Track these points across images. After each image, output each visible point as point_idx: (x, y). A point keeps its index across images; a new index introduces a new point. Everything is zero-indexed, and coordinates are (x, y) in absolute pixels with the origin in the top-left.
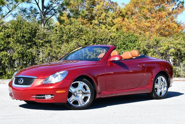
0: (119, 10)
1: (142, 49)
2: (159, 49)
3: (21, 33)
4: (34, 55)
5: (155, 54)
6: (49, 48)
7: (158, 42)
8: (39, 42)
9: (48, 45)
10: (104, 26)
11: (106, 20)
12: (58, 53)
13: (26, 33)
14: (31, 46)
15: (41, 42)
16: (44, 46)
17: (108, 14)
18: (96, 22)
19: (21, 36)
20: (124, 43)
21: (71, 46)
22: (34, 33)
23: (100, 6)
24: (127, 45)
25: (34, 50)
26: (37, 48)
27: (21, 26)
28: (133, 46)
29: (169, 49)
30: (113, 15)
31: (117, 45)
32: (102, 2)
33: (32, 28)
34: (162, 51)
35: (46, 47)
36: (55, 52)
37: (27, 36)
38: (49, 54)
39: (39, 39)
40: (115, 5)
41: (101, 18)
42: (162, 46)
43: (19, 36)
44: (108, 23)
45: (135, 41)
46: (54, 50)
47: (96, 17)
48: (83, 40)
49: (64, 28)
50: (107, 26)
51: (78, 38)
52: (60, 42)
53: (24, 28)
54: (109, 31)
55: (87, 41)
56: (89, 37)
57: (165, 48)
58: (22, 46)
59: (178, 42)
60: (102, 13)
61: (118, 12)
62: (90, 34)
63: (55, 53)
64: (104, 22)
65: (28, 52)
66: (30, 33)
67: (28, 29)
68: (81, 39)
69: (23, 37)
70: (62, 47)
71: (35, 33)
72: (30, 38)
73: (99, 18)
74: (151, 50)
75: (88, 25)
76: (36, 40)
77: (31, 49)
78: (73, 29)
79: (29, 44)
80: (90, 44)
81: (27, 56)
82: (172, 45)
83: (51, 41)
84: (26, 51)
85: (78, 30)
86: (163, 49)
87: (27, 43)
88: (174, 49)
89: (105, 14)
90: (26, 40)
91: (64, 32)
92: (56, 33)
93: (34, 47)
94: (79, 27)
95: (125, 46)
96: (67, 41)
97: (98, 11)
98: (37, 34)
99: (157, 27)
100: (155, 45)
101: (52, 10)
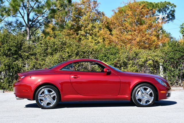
0: (106, 21)
1: (122, 61)
2: (138, 61)
3: (7, 46)
4: (20, 67)
5: (134, 65)
6: (34, 60)
7: (137, 55)
8: (24, 54)
9: (33, 57)
10: (91, 36)
11: (93, 31)
12: (43, 65)
13: (12, 47)
14: (17, 59)
15: (26, 55)
16: (29, 59)
17: (94, 25)
18: (83, 32)
19: (7, 49)
20: (105, 55)
21: (55, 58)
22: (19, 46)
23: (87, 17)
24: (108, 58)
25: (19, 63)
26: (23, 60)
27: (7, 40)
28: (114, 58)
29: (147, 61)
30: (100, 26)
31: (99, 57)
32: (89, 13)
33: (18, 42)
34: (140, 63)
35: (32, 59)
36: (40, 64)
37: (13, 49)
38: (34, 66)
39: (24, 52)
40: (102, 16)
41: (87, 29)
42: (141, 58)
43: (6, 49)
44: (94, 34)
45: (115, 53)
46: (39, 62)
47: (82, 28)
48: (67, 53)
49: (48, 41)
50: (94, 36)
51: (62, 51)
52: (45, 54)
53: (10, 42)
54: (96, 41)
55: (70, 54)
56: (72, 50)
57: (143, 60)
58: (8, 59)
59: (155, 54)
60: (88, 24)
61: (105, 23)
62: (73, 48)
63: (40, 66)
64: (91, 33)
65: (15, 64)
66: (16, 46)
67: (14, 42)
68: (65, 51)
69: (10, 50)
70: (47, 59)
71: (21, 46)
72: (16, 51)
73: (86, 29)
74: (131, 62)
75: (74, 36)
76: (22, 53)
77: (17, 62)
78: (57, 43)
79: (15, 56)
80: (73, 56)
81: (13, 68)
82: (150, 57)
83: (36, 54)
84: (12, 63)
85: (61, 43)
86: (142, 61)
87: (13, 55)
88: (151, 61)
89: (92, 25)
90: (12, 53)
91: (49, 45)
92: (41, 47)
93: (20, 60)
94: (63, 40)
95: (106, 58)
96: (52, 54)
97: (85, 22)
98: (22, 48)
99: (138, 39)
100: (134, 57)
101: (37, 22)
